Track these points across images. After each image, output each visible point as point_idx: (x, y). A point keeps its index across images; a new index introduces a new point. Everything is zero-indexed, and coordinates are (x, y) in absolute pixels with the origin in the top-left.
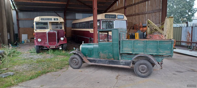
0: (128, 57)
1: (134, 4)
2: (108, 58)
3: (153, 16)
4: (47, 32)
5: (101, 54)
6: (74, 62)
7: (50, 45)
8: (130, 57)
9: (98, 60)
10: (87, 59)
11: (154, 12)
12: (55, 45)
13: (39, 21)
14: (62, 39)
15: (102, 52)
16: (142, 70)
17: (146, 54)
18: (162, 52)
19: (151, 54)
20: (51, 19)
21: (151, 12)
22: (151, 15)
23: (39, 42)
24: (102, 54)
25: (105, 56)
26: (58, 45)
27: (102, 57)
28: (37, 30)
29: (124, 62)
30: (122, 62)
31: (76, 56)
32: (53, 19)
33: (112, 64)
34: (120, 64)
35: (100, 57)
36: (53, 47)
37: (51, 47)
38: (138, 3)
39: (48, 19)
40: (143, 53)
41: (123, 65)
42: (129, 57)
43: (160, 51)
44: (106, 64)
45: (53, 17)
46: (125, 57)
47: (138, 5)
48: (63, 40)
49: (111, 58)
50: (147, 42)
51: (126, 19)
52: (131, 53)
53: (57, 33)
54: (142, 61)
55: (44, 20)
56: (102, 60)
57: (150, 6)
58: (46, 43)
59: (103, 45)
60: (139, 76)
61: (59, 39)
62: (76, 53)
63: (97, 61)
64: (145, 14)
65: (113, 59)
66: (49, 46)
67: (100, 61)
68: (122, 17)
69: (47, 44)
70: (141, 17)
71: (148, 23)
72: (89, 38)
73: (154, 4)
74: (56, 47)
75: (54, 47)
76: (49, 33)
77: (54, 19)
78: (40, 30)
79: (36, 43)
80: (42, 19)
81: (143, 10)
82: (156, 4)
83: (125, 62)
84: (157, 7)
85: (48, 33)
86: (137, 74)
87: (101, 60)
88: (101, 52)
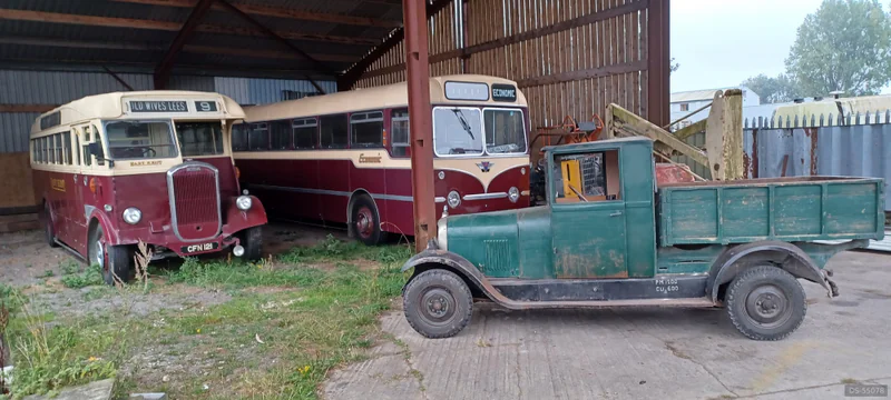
0: (685, 258)
1: (512, 40)
2: (604, 272)
3: (602, 92)
4: (170, 174)
5: (565, 258)
6: (437, 305)
7: (185, 237)
8: (697, 258)
9: (547, 286)
10: (495, 287)
11: (608, 75)
12: (212, 238)
13: (124, 117)
14: (244, 202)
15: (569, 248)
16: (764, 308)
17: (778, 242)
18: (838, 226)
19: (798, 237)
20: (183, 106)
21: (597, 71)
22: (595, 84)
23: (130, 225)
24: (568, 258)
25: (585, 262)
26: (226, 235)
27: (570, 270)
28: (119, 163)
29: (674, 285)
30: (666, 286)
31: (444, 277)
32: (192, 106)
33: (620, 298)
34: (660, 296)
35: (561, 270)
36: (200, 248)
37: (192, 249)
38: (531, 35)
39: (168, 106)
40: (764, 238)
41: (671, 295)
42: (690, 258)
43: (830, 223)
44: (588, 300)
45: (190, 97)
46: (672, 261)
47: (529, 44)
48: (249, 211)
49: (616, 270)
50: (780, 191)
51: (525, 105)
52: (712, 240)
53: (220, 177)
54: (766, 273)
55: (145, 110)
56: (567, 282)
57: (588, 48)
58: (166, 228)
59: (578, 214)
60: (752, 335)
61: (228, 206)
62: (447, 261)
63: (547, 290)
64: (565, 82)
65: (625, 274)
66: (183, 243)
67: (562, 290)
68: (510, 93)
69: (171, 232)
70: (548, 94)
71: (614, 117)
72: (350, 194)
73: (608, 38)
74: (215, 245)
75: (209, 247)
76: (180, 179)
77: (199, 106)
78: (132, 164)
79: (116, 232)
80: (135, 107)
81: (558, 66)
82: (614, 39)
83: (679, 283)
84: (621, 51)
85: (174, 177)
86: (744, 327)
87: (566, 286)
88: (565, 250)
